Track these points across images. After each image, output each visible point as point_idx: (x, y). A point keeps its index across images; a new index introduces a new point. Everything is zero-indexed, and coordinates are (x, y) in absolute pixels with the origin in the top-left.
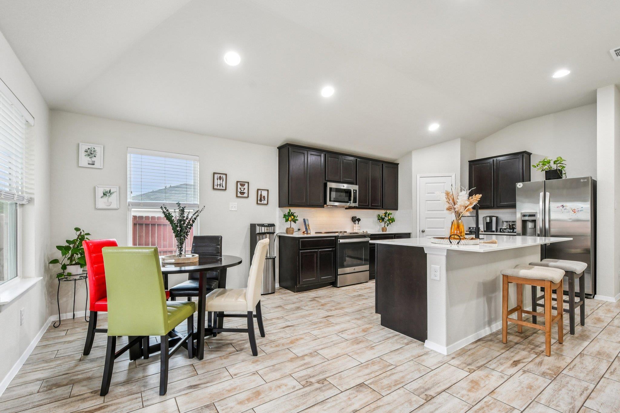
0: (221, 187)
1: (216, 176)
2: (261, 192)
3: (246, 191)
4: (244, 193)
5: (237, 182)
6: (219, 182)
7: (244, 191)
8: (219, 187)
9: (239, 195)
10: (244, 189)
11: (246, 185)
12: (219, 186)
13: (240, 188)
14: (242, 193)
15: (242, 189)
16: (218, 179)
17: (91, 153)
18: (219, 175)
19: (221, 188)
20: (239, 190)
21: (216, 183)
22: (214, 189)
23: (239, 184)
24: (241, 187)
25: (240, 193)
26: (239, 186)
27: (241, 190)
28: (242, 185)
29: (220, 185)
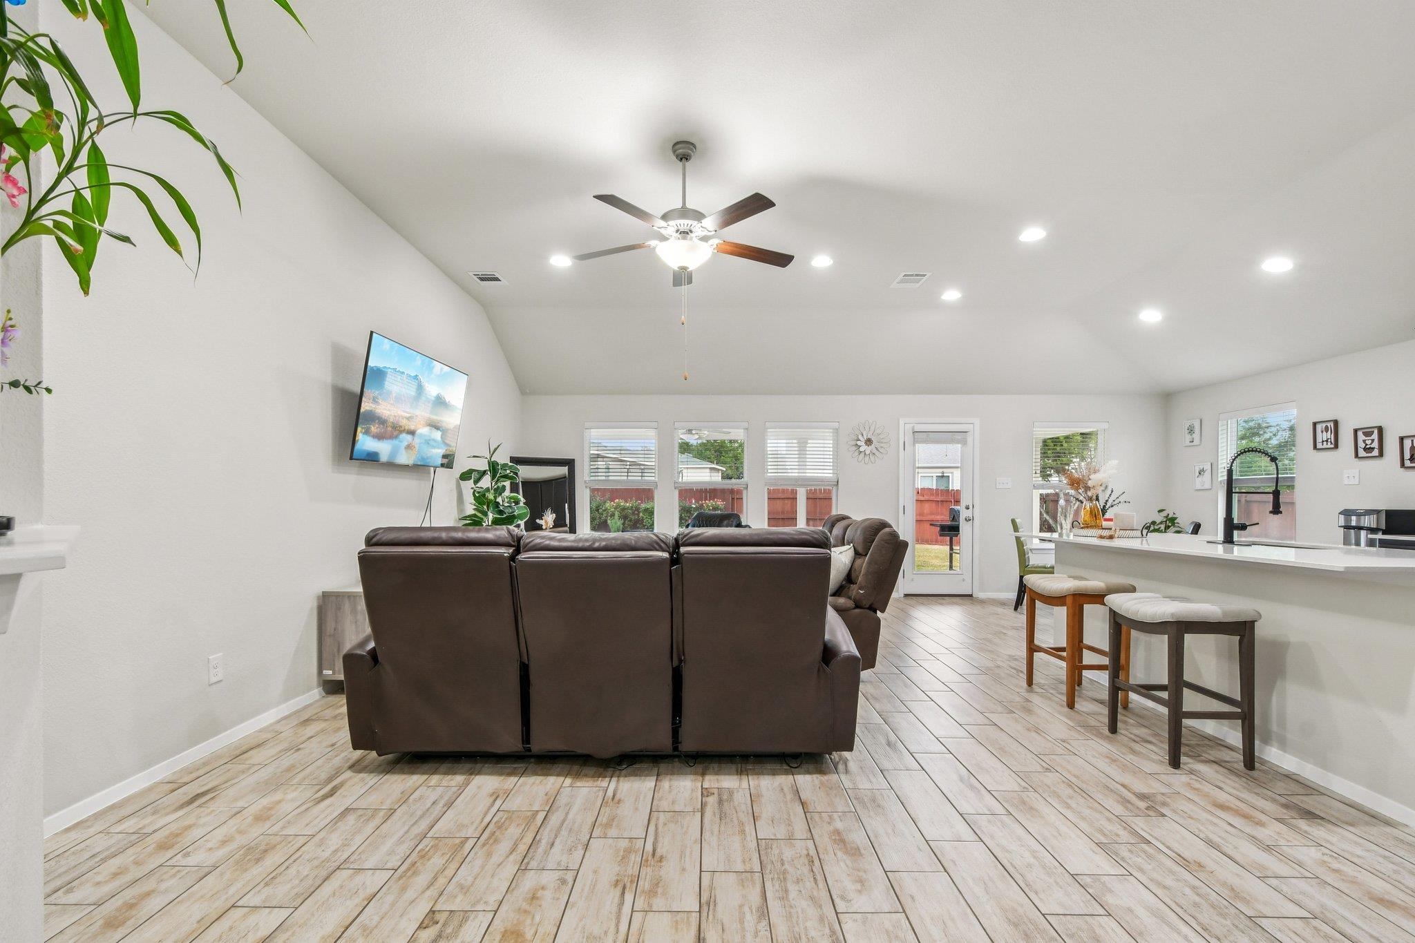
0: (1329, 443)
1: (1319, 427)
2: (1412, 441)
3: (1376, 445)
4: (1373, 449)
5: (1356, 431)
6: (1326, 436)
7: (1372, 446)
8: (1325, 446)
9: (1362, 453)
10: (1373, 440)
11: (1376, 431)
12: (1325, 443)
13: (1364, 441)
14: (1368, 450)
15: (1369, 442)
16: (1322, 432)
17: (1191, 430)
18: (1324, 425)
19: (1330, 446)
20: (1361, 444)
21: (1319, 439)
22: (1315, 447)
23: (1360, 434)
24: (1365, 438)
25: (1365, 449)
26: (1361, 436)
27: (1366, 445)
28: (1368, 434)
29: (1327, 441)
